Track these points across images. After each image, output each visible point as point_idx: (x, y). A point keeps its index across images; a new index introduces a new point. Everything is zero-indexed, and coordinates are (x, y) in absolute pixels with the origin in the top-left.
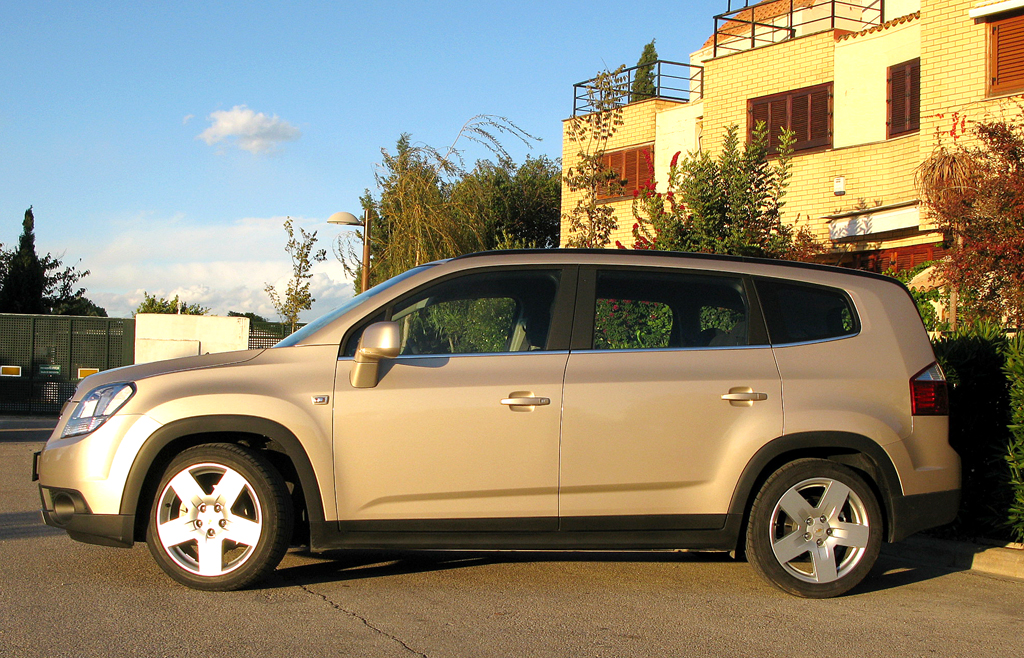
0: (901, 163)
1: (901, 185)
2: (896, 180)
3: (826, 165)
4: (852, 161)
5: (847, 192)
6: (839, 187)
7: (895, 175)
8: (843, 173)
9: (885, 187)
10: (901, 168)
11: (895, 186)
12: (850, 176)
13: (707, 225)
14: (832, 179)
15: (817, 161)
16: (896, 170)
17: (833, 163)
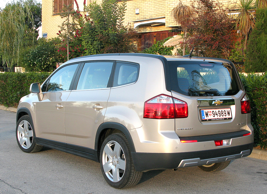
0: (157, 4)
1: (157, 11)
2: (156, 10)
3: (133, 4)
4: (141, 3)
5: (140, 13)
6: (137, 12)
7: (156, 8)
8: (138, 7)
9: (152, 12)
10: (157, 6)
11: (156, 12)
12: (141, 8)
13: (100, 26)
14: (135, 9)
15: (130, 3)
16: (156, 7)
17: (135, 4)
